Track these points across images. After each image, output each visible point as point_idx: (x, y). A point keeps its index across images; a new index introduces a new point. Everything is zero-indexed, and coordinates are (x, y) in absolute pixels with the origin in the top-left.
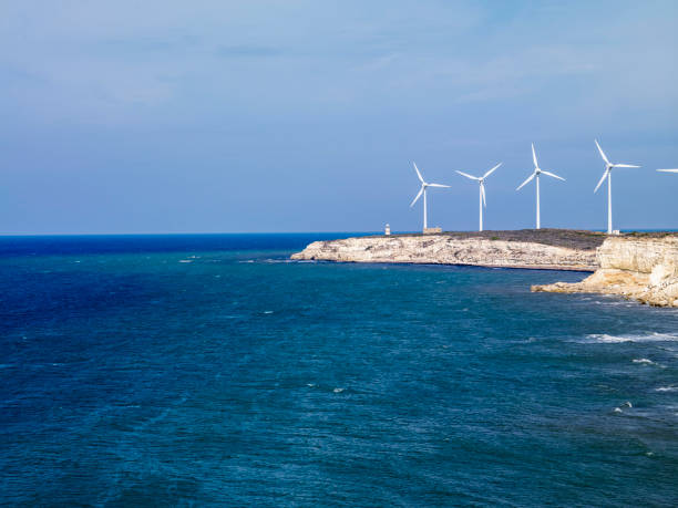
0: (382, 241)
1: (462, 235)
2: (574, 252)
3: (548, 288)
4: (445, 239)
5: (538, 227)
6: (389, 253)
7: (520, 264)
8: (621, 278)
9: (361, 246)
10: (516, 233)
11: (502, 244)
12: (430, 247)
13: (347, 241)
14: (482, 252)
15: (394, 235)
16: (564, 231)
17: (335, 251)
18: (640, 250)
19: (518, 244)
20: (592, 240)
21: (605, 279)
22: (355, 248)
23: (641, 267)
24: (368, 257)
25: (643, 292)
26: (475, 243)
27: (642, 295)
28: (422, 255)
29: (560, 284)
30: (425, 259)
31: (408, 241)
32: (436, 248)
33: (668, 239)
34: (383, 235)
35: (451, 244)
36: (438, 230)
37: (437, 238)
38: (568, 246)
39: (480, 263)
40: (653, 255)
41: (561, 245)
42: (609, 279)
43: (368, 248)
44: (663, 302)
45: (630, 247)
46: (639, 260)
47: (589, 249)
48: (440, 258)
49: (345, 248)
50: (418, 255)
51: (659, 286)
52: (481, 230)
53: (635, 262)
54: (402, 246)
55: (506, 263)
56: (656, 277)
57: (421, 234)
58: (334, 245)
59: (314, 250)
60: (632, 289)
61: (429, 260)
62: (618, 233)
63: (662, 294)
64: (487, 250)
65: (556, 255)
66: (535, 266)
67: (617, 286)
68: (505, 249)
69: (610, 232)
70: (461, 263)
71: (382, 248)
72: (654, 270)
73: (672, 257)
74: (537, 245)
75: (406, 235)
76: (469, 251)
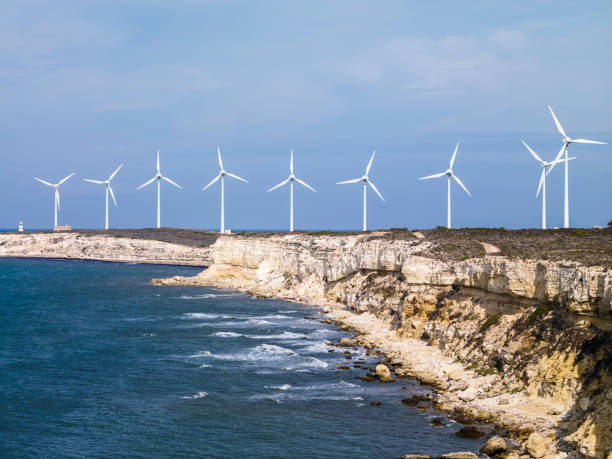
0: (16, 238)
1: (89, 233)
2: (191, 249)
3: (167, 281)
4: (74, 236)
5: (159, 226)
6: (21, 248)
7: (142, 259)
8: (231, 272)
10: (138, 231)
11: (125, 242)
12: (60, 243)
14: (106, 249)
15: (27, 232)
16: (182, 230)
18: (249, 248)
19: (140, 241)
20: (206, 238)
21: (218, 273)
23: (250, 264)
24: (2, 252)
25: (250, 285)
26: (101, 240)
27: (250, 288)
28: (53, 250)
29: (178, 278)
30: (55, 255)
31: (39, 237)
32: (65, 244)
33: (273, 238)
34: (16, 232)
35: (80, 241)
36: (67, 228)
37: (66, 235)
38: (185, 244)
39: (105, 258)
40: (260, 253)
41: (178, 243)
42: (221, 273)
43: (3, 244)
44: (268, 295)
45: (239, 245)
46: (248, 256)
47: (203, 246)
48: (69, 254)
50: (49, 251)
51: (266, 280)
52: (107, 228)
53: (244, 259)
54: (34, 242)
55: (129, 259)
56: (262, 273)
57: (51, 231)
60: (241, 283)
61: (59, 255)
62: (229, 232)
63: (266, 288)
64: (113, 246)
65: (174, 252)
66: (155, 261)
67: (227, 280)
68: (129, 246)
69: (222, 232)
70: (88, 258)
71: (15, 243)
72: (261, 266)
73: (276, 255)
74: (157, 242)
75: (38, 232)
76: (96, 248)
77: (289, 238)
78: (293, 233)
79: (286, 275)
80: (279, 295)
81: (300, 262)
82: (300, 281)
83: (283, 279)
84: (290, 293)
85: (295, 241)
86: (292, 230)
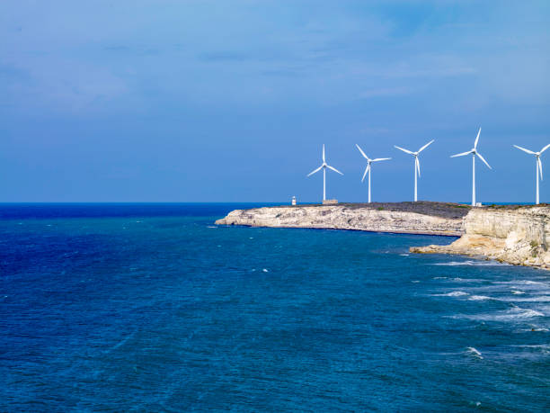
0: (289, 210)
1: (354, 206)
2: (444, 220)
3: (423, 250)
4: (340, 209)
5: (416, 200)
6: (295, 220)
7: (401, 230)
8: (482, 241)
9: (272, 213)
10: (398, 204)
11: (386, 214)
12: (328, 216)
13: (261, 210)
14: (370, 220)
15: (299, 205)
16: (437, 203)
17: (251, 217)
18: (498, 220)
19: (399, 214)
20: (459, 210)
21: (470, 243)
22: (268, 216)
23: (499, 234)
24: (278, 223)
25: (500, 253)
26: (364, 212)
27: (499, 256)
28: (322, 222)
29: (433, 246)
30: (324, 225)
31: (310, 210)
32: (333, 216)
33: (521, 210)
34: (290, 205)
35: (345, 213)
36: (334, 201)
37: (334, 208)
38: (440, 216)
39: (368, 229)
40: (509, 223)
41: (434, 215)
42: (473, 243)
43: (278, 216)
44: (516, 262)
45: (489, 216)
46: (497, 227)
47: (456, 218)
48: (336, 224)
49: (259, 216)
50: (318, 222)
51: (513, 248)
52: (369, 201)
53: (493, 229)
54: (305, 214)
55: (390, 229)
56: (510, 242)
57: (320, 205)
58: (250, 213)
59: (234, 217)
60: (491, 251)
61: (327, 226)
62: (480, 205)
63: (515, 255)
64: (374, 218)
65: (429, 223)
66: (413, 231)
67: (479, 248)
68: (389, 218)
69: (474, 205)
70: (353, 228)
71: (289, 215)
72: (509, 236)
73: (523, 225)
74: (414, 214)
75: (309, 205)
76: (360, 219)
77: (535, 210)
78: (539, 206)
79: (533, 244)
80: (526, 262)
81: (547, 232)
82: (546, 250)
83: (529, 247)
84: (537, 261)
85: (541, 213)
86: (538, 203)
